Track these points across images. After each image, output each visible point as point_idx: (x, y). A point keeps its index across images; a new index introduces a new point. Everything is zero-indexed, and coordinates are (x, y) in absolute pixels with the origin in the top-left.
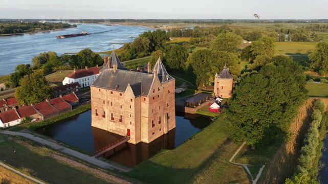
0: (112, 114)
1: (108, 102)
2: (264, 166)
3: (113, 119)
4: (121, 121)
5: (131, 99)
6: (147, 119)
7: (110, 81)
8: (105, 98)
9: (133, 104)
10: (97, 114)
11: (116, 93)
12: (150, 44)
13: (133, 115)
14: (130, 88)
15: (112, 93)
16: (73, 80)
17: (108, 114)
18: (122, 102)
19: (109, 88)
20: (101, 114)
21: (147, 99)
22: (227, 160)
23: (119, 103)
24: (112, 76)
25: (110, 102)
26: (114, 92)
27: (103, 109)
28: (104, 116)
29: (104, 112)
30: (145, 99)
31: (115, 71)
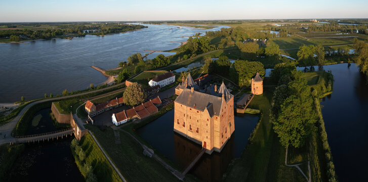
0: (190, 125)
1: (187, 116)
2: (309, 162)
3: (191, 129)
4: (197, 132)
5: (208, 120)
6: (219, 133)
7: (189, 100)
8: (185, 112)
9: (209, 123)
10: (178, 123)
11: (195, 110)
12: (198, 47)
13: (209, 131)
14: (207, 111)
15: (191, 109)
16: (156, 83)
17: (187, 125)
18: (198, 117)
19: (188, 105)
20: (181, 124)
21: (219, 118)
22: (284, 164)
23: (196, 118)
24: (190, 96)
25: (189, 116)
26: (192, 109)
27: (183, 120)
28: (184, 126)
29: (184, 123)
30: (217, 118)
31: (192, 92)
